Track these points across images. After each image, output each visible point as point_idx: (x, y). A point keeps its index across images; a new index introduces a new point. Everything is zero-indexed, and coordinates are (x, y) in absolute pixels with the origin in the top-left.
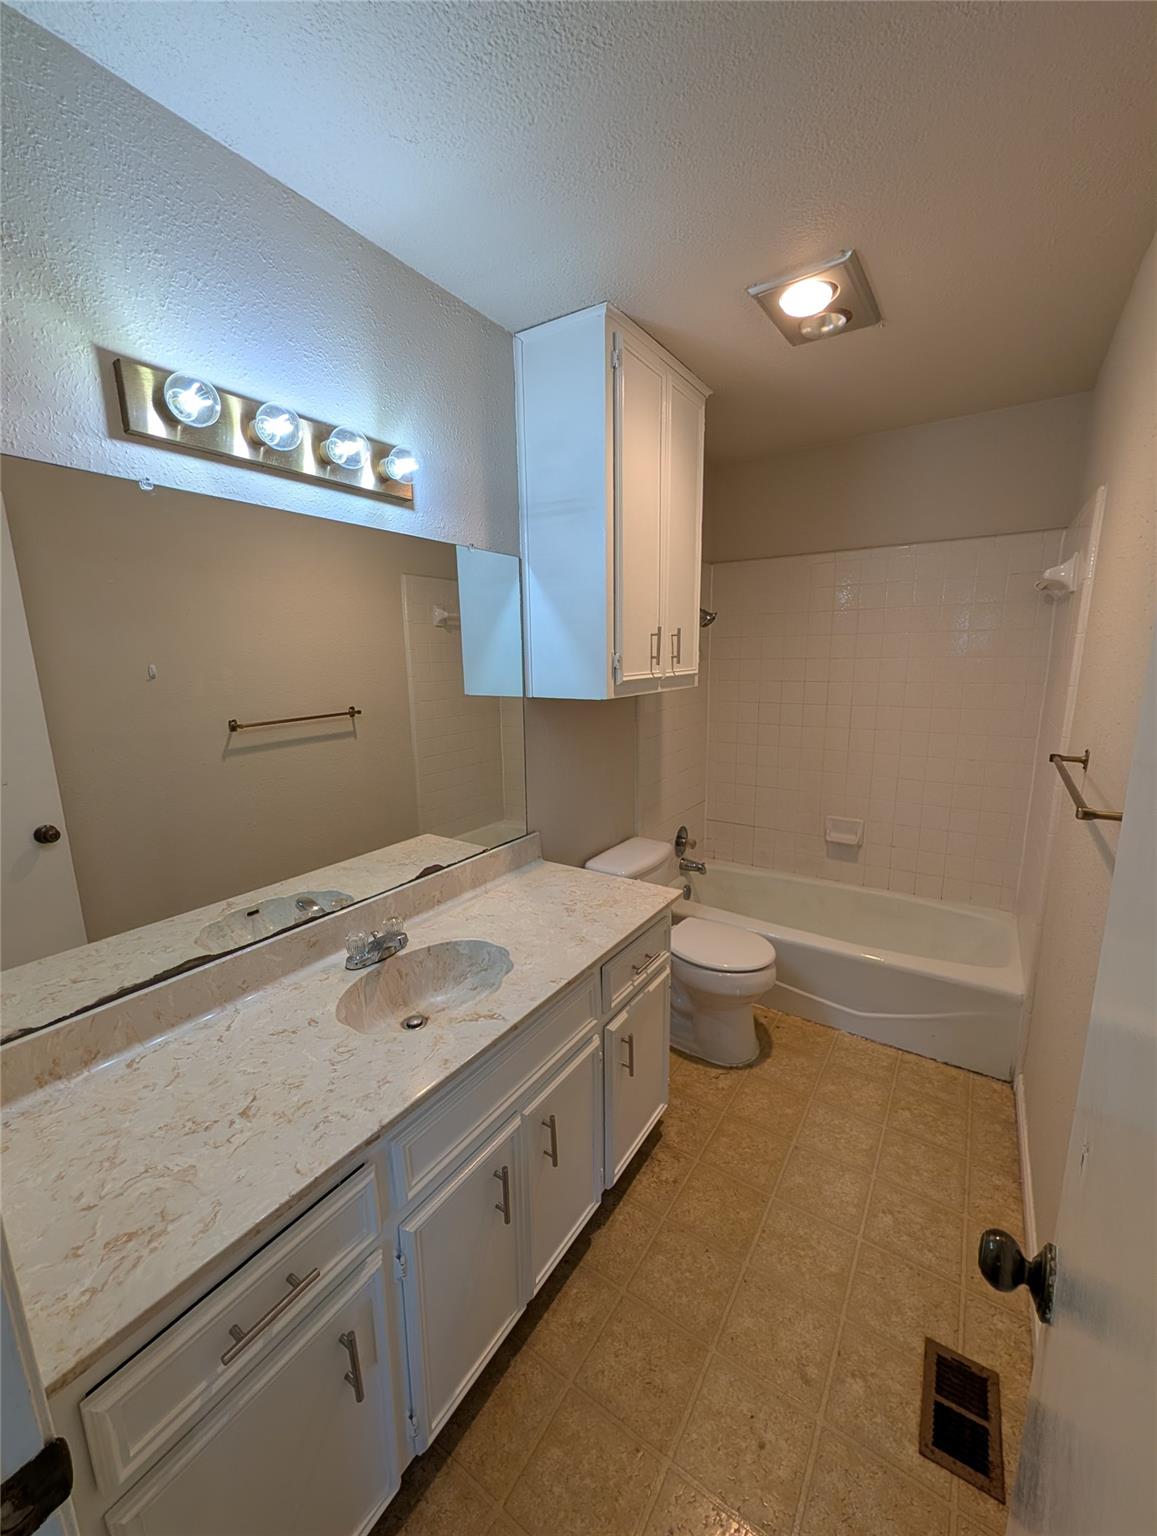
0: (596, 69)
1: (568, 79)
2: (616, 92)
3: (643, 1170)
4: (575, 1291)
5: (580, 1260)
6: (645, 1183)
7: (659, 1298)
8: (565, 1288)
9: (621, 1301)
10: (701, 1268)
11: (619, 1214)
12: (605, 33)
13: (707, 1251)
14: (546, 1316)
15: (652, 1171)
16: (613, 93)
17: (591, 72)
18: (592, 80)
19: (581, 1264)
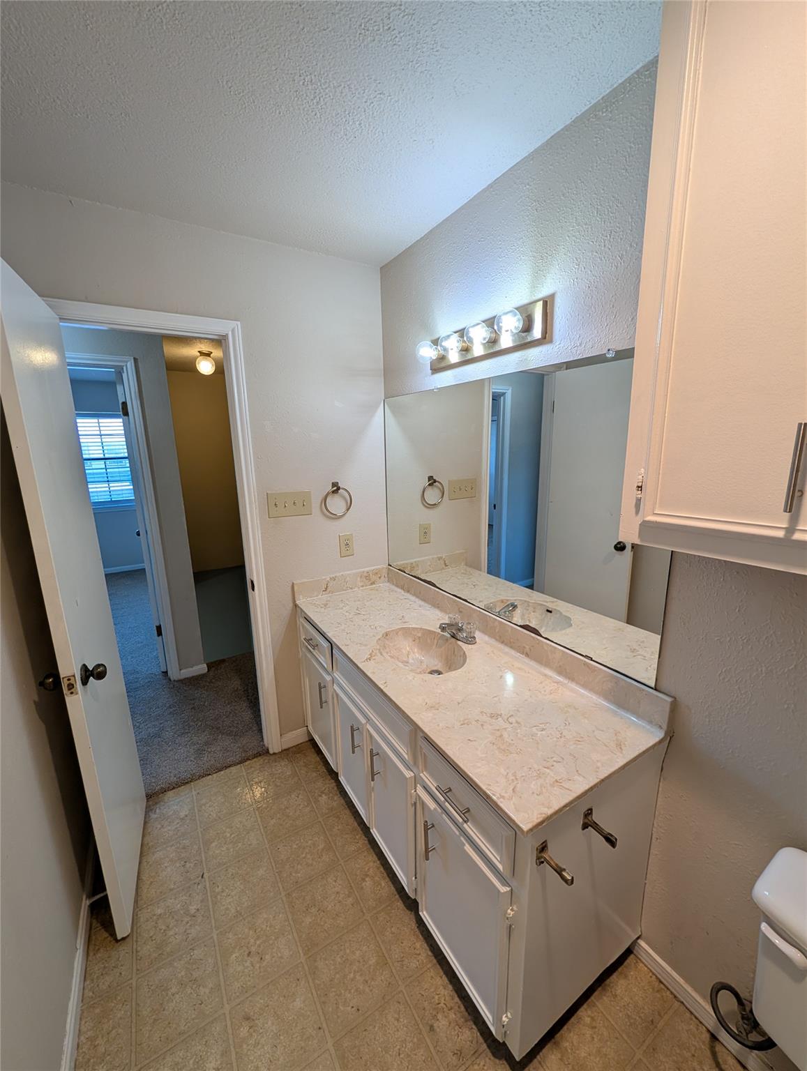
0: (324, 74)
1: (341, 85)
2: (330, 55)
3: (457, 999)
4: (383, 885)
5: (400, 897)
6: (442, 991)
7: (350, 941)
8: (388, 879)
9: (362, 912)
10: (350, 992)
11: (421, 946)
12: (302, 78)
13: (358, 1010)
14: (378, 862)
15: (451, 1009)
16: (332, 57)
17: (328, 75)
18: (332, 72)
19: (397, 896)
